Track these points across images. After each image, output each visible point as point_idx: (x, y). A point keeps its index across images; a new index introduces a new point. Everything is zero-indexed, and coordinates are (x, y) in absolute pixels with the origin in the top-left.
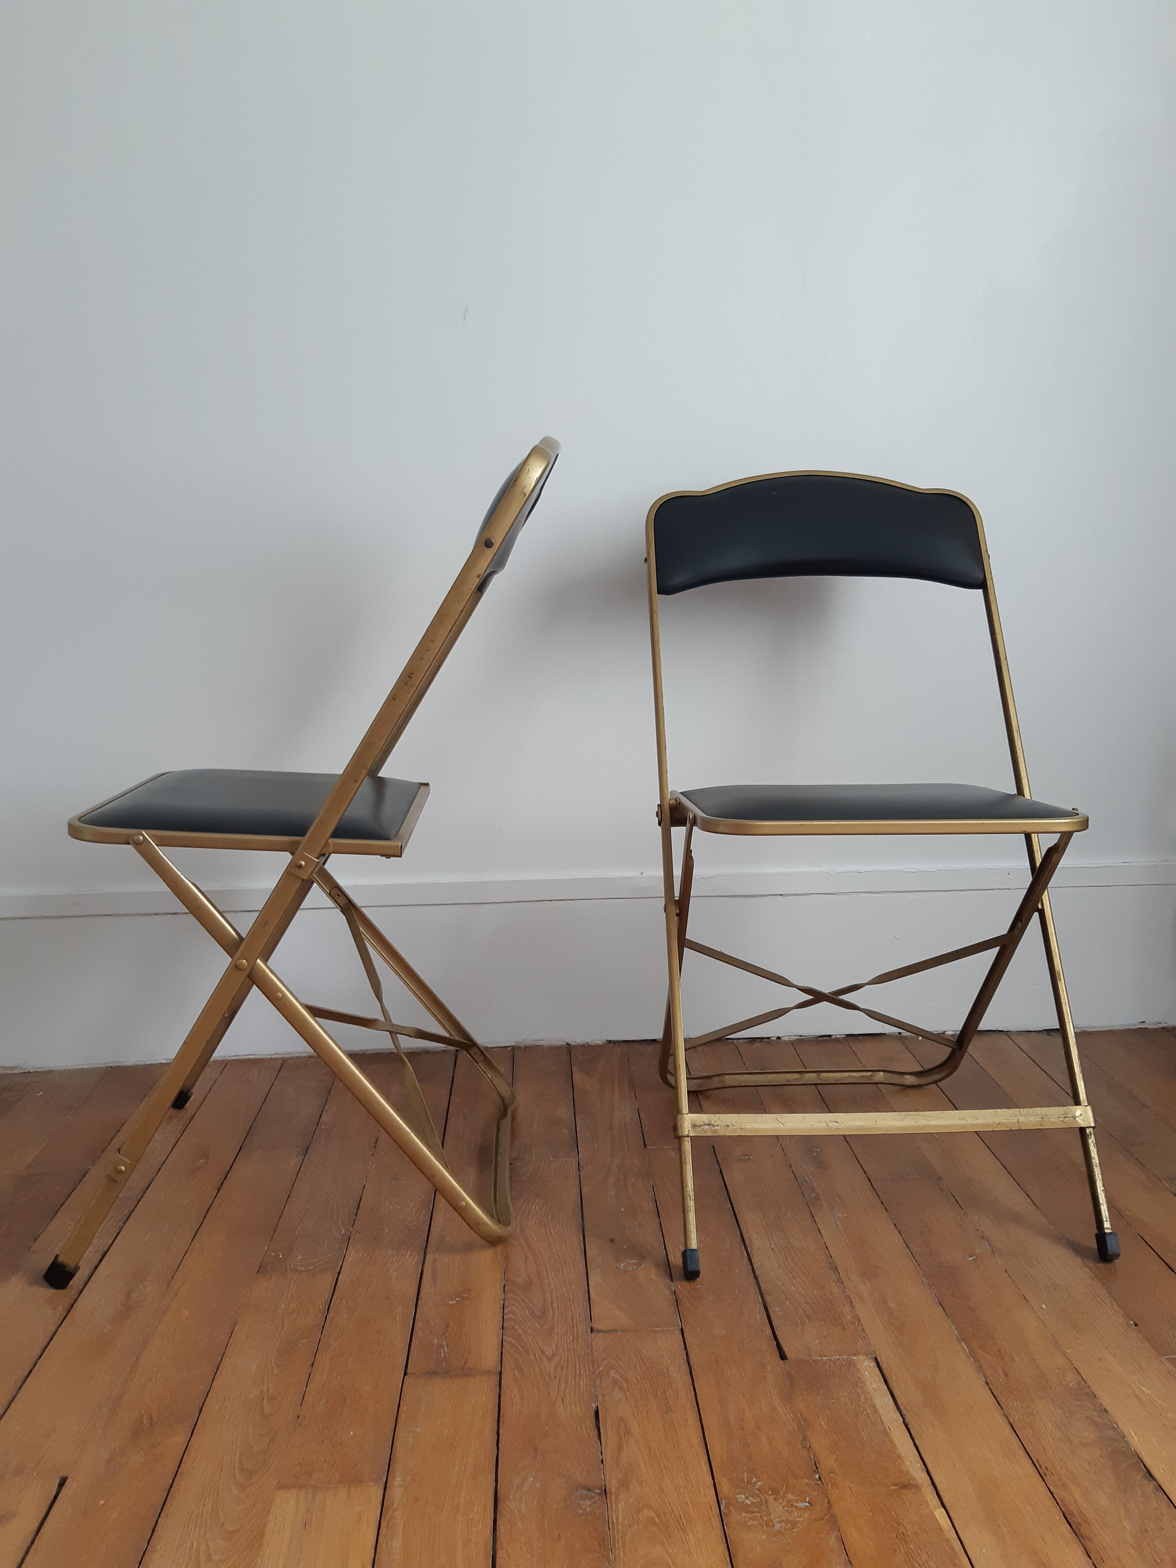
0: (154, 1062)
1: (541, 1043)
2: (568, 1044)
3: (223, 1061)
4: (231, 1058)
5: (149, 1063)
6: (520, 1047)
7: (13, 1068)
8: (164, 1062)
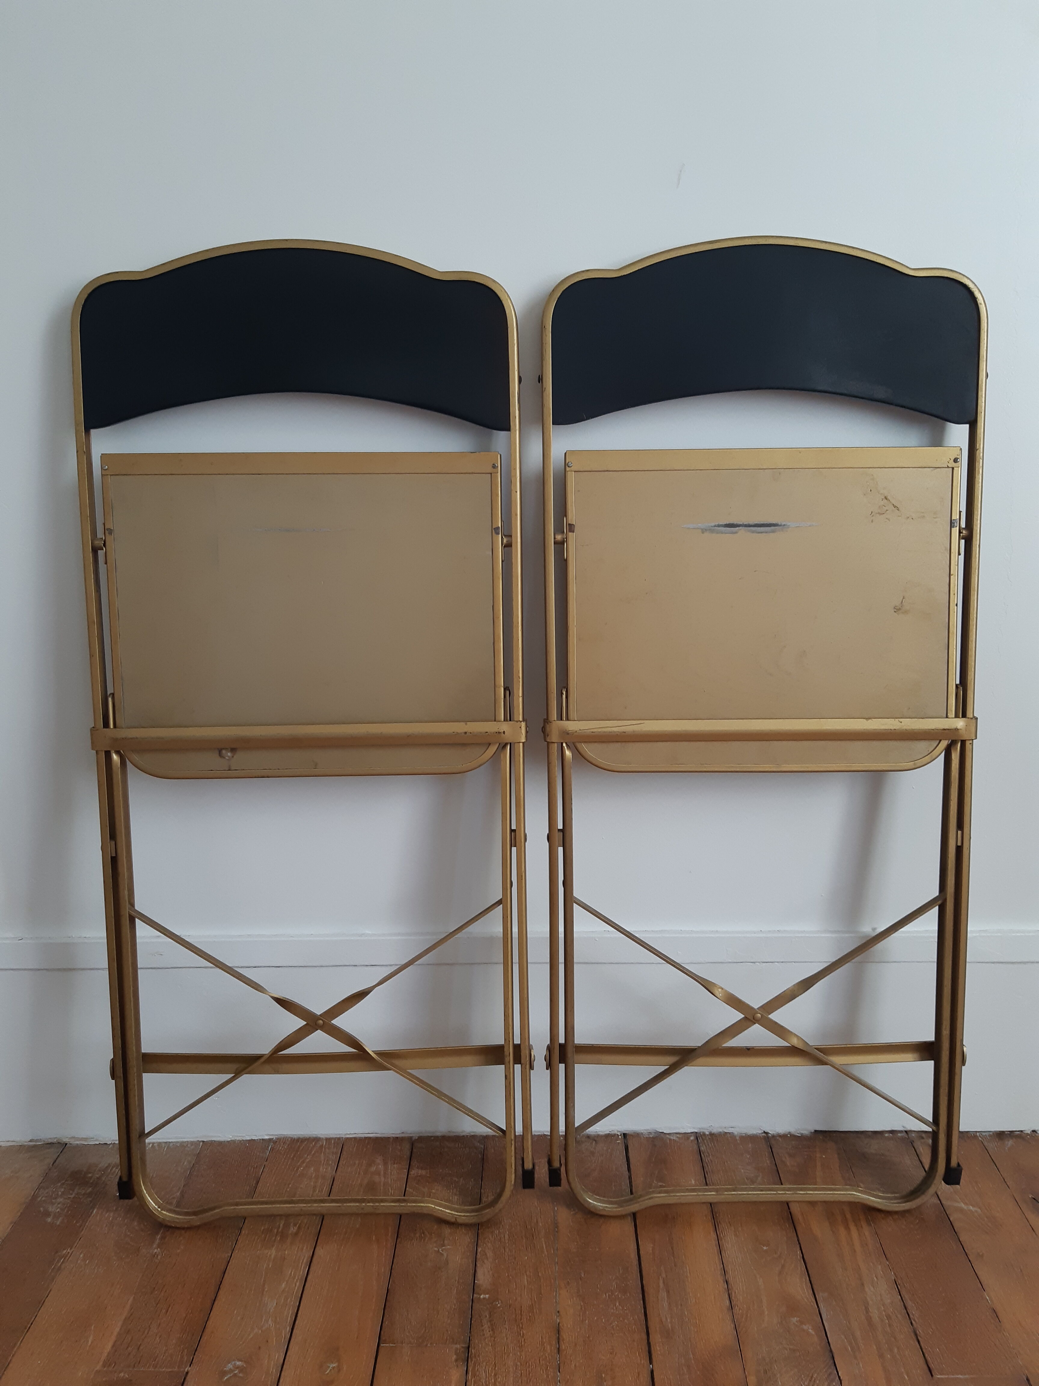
0: (254, 1138)
1: (730, 1130)
2: (764, 1132)
3: (339, 1139)
4: (348, 1136)
5: (248, 1139)
6: (704, 1134)
7: (86, 1139)
8: (267, 1137)
